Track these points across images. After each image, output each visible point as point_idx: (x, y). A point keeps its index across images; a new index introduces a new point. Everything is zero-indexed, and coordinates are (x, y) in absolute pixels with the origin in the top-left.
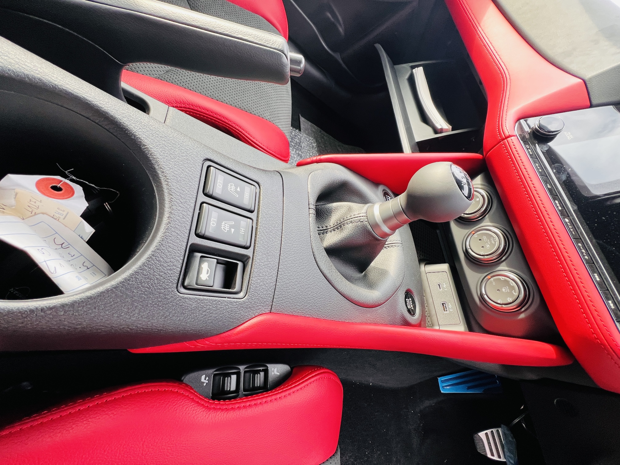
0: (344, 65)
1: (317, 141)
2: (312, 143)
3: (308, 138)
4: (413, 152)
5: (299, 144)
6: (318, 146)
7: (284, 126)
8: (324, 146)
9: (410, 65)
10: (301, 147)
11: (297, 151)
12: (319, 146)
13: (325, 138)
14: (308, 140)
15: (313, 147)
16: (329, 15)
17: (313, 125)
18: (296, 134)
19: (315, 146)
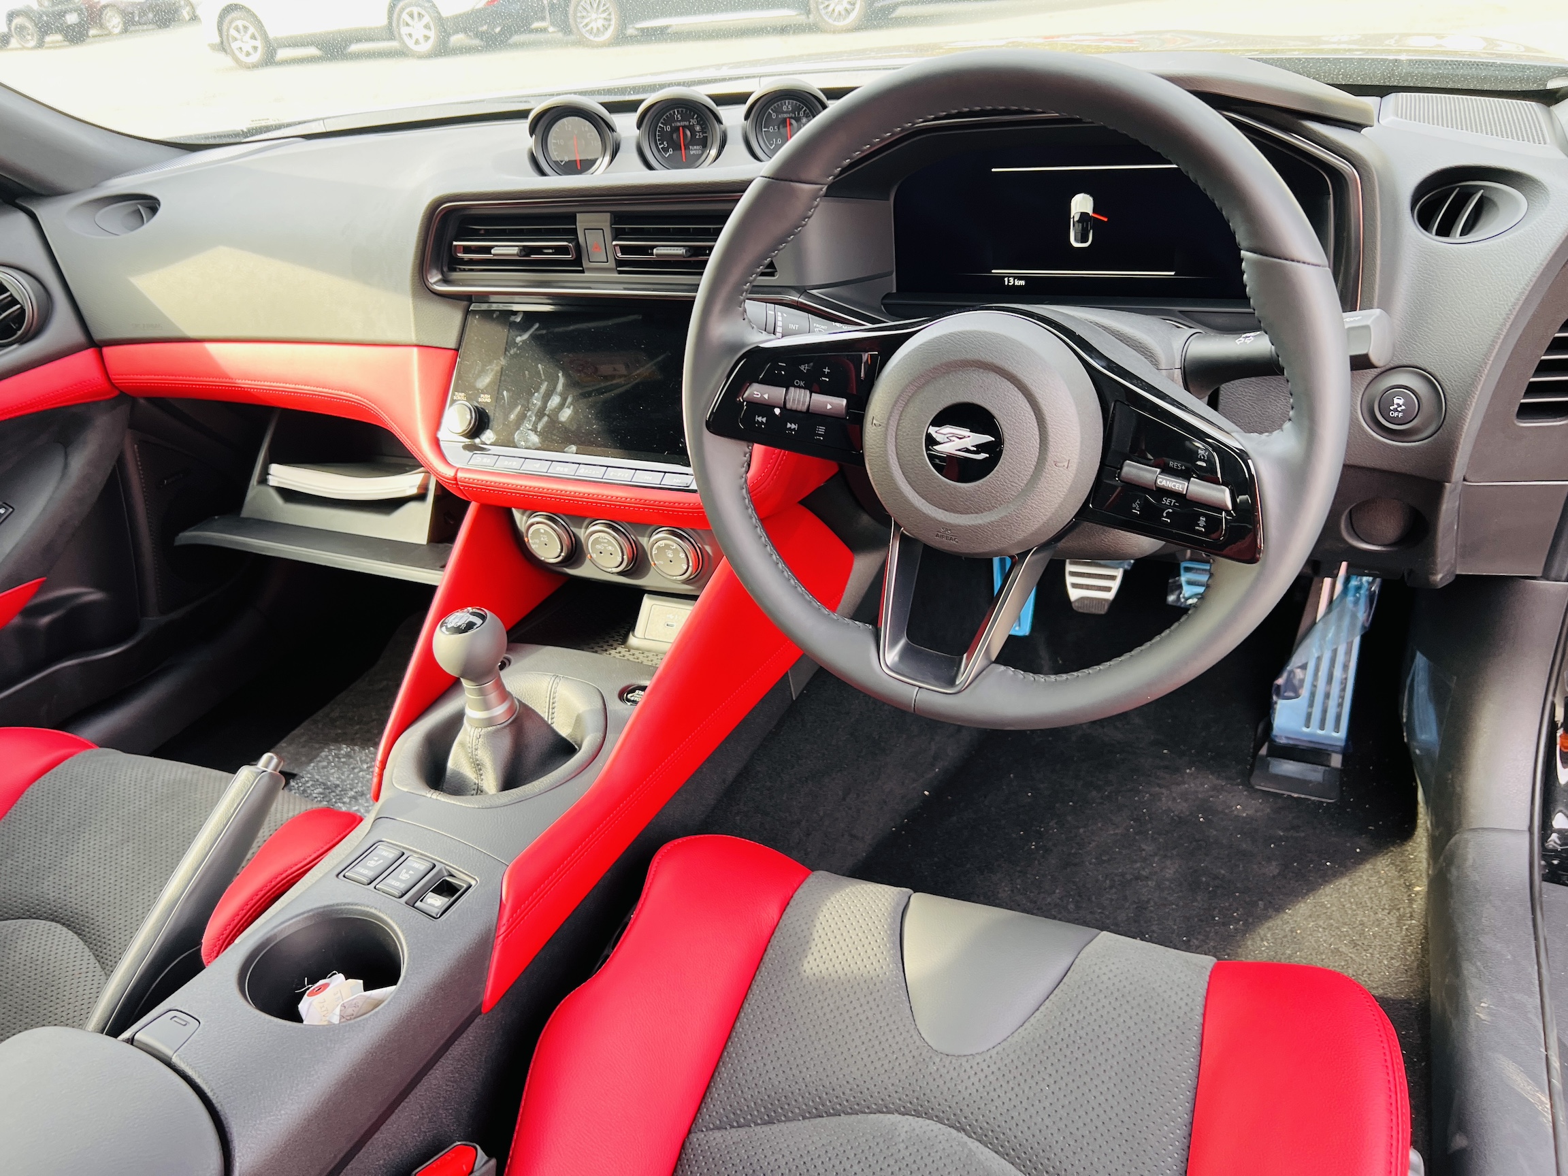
0: (174, 615)
1: (338, 740)
2: (337, 756)
3: (320, 761)
4: (443, 567)
5: (328, 788)
6: (352, 741)
7: (291, 807)
8: (358, 724)
9: (255, 483)
10: (337, 786)
11: (345, 800)
12: (353, 739)
13: (335, 714)
14: (325, 764)
15: (348, 755)
16: (45, 620)
17: (289, 736)
18: (302, 789)
19: (349, 750)
